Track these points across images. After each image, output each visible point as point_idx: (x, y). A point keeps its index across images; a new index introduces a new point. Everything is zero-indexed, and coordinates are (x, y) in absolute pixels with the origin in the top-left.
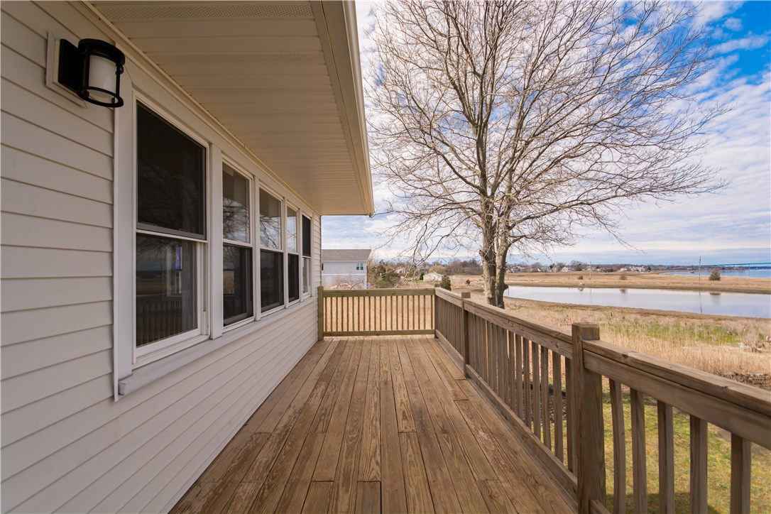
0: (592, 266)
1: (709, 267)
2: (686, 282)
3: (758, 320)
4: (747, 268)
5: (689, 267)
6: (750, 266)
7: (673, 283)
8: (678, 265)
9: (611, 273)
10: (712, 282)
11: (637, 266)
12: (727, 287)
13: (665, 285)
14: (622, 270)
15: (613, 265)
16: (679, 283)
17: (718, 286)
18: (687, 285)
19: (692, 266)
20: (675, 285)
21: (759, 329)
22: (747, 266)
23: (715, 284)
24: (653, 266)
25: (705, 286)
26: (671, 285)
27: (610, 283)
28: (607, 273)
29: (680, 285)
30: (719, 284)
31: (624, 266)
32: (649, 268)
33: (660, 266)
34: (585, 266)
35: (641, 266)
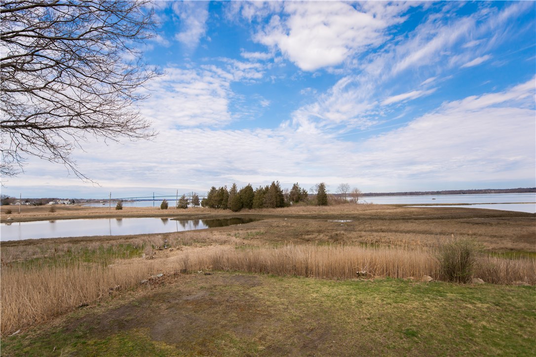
0: (22, 200)
1: (114, 200)
2: (101, 211)
3: (149, 235)
4: (135, 201)
5: (102, 200)
6: (137, 199)
7: (93, 213)
8: (94, 198)
9: (40, 207)
10: (118, 211)
11: (63, 200)
12: (127, 214)
13: (87, 215)
14: (51, 203)
15: (42, 199)
16: (97, 213)
17: (121, 214)
18: (102, 214)
19: (103, 200)
20: (94, 214)
21: (152, 242)
22: (135, 199)
23: (119, 212)
24: (76, 199)
25: (113, 214)
26: (91, 214)
27: (40, 216)
28: (37, 206)
29: (97, 214)
30: (122, 212)
31: (52, 200)
32: (73, 201)
33: (82, 199)
34: (14, 200)
35: (67, 200)
